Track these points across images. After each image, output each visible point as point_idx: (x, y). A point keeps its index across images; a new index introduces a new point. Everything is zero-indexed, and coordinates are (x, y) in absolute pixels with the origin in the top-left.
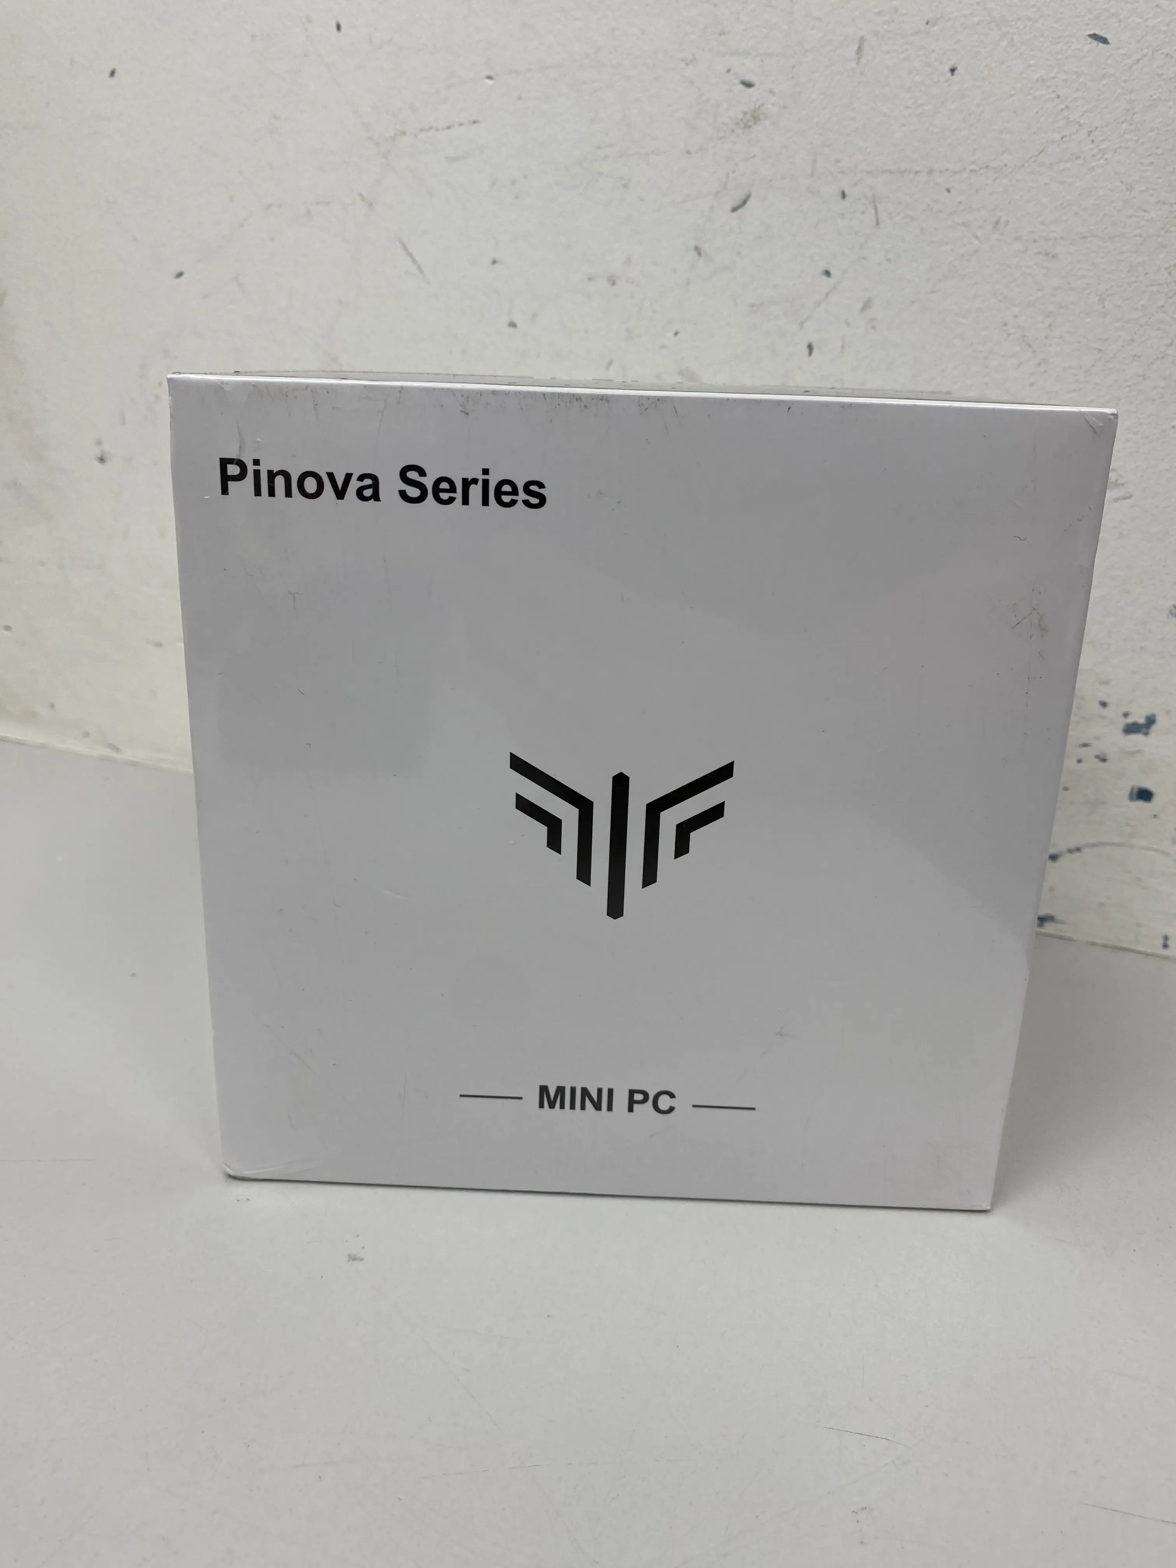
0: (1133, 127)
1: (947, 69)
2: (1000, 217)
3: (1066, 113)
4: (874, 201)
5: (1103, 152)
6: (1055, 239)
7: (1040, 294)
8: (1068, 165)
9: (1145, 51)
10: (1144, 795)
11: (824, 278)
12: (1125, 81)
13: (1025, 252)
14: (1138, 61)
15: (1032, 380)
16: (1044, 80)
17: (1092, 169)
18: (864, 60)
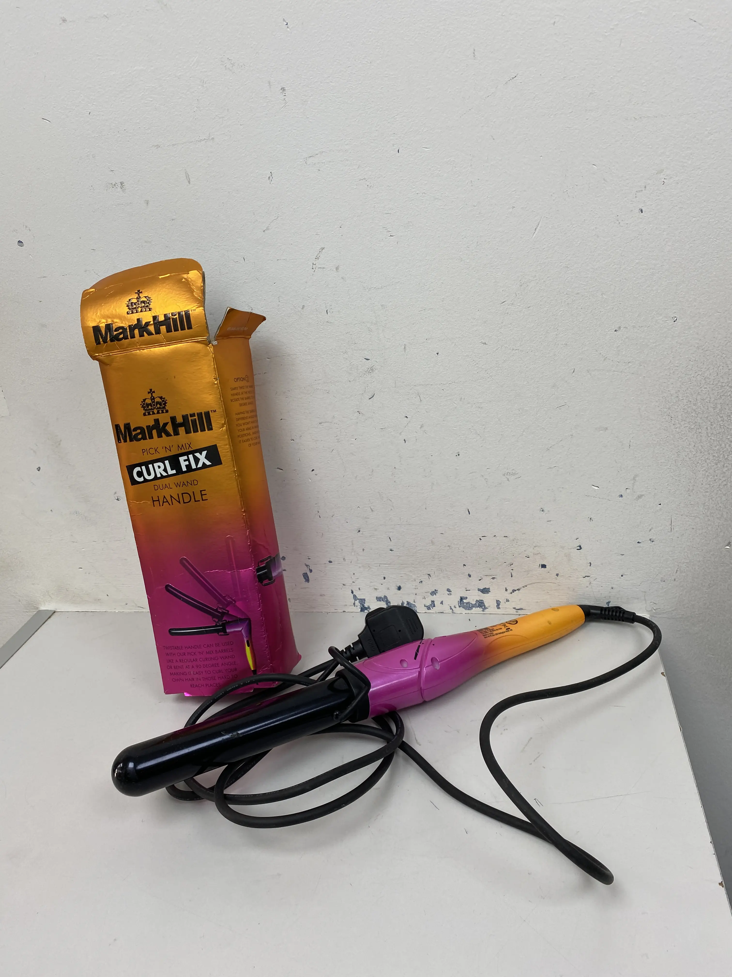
0: (499, 369)
1: (436, 353)
2: (462, 397)
3: (477, 365)
4: (419, 395)
5: (491, 376)
6: (481, 402)
7: (479, 419)
8: (481, 381)
9: (499, 346)
10: (544, 566)
11: (406, 418)
12: (494, 355)
13: (472, 407)
14: (497, 349)
15: (481, 445)
16: (468, 356)
17: (489, 382)
18: (406, 351)
